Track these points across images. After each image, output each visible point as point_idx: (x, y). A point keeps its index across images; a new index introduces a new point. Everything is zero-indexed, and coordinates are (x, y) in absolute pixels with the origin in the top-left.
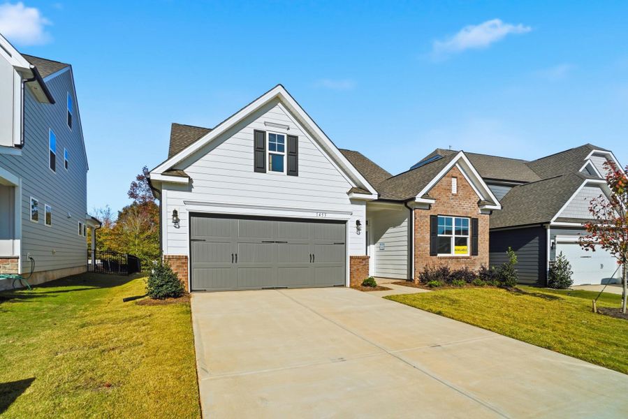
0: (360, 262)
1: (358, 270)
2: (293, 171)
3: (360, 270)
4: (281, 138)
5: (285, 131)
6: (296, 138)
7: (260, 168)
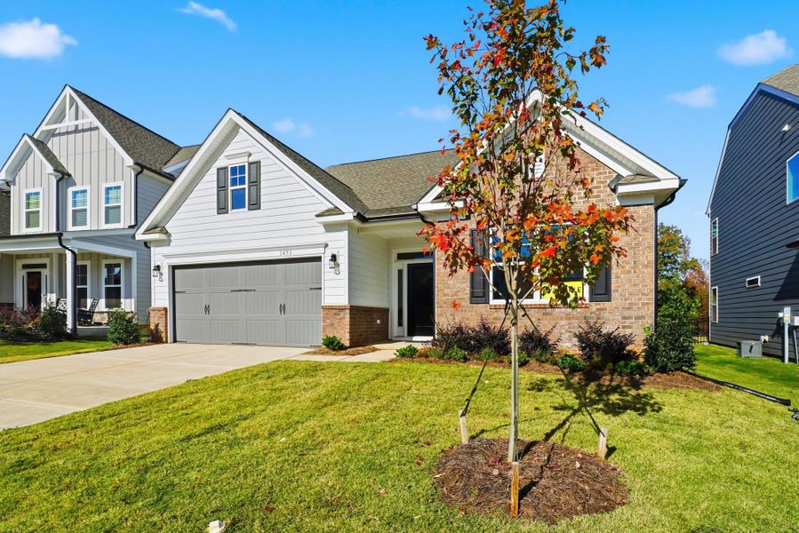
0: (335, 314)
1: (332, 325)
2: (256, 205)
3: (336, 325)
4: (242, 168)
5: (246, 159)
6: (258, 163)
7: (222, 209)
